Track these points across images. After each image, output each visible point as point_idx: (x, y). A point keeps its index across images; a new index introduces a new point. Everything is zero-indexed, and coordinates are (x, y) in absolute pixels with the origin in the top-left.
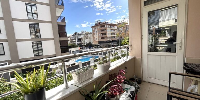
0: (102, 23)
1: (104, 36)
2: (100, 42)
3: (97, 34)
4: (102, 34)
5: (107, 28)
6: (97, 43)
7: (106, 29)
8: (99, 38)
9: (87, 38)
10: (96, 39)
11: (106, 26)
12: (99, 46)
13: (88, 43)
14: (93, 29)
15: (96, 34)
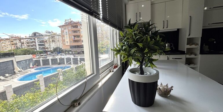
0: (74, 22)
1: (76, 39)
2: (71, 47)
3: (68, 36)
4: (75, 36)
5: (81, 29)
6: (68, 48)
7: (79, 31)
8: (70, 42)
9: (53, 41)
10: (66, 42)
11: (80, 27)
12: (71, 51)
13: (55, 48)
14: (61, 29)
15: (65, 36)
